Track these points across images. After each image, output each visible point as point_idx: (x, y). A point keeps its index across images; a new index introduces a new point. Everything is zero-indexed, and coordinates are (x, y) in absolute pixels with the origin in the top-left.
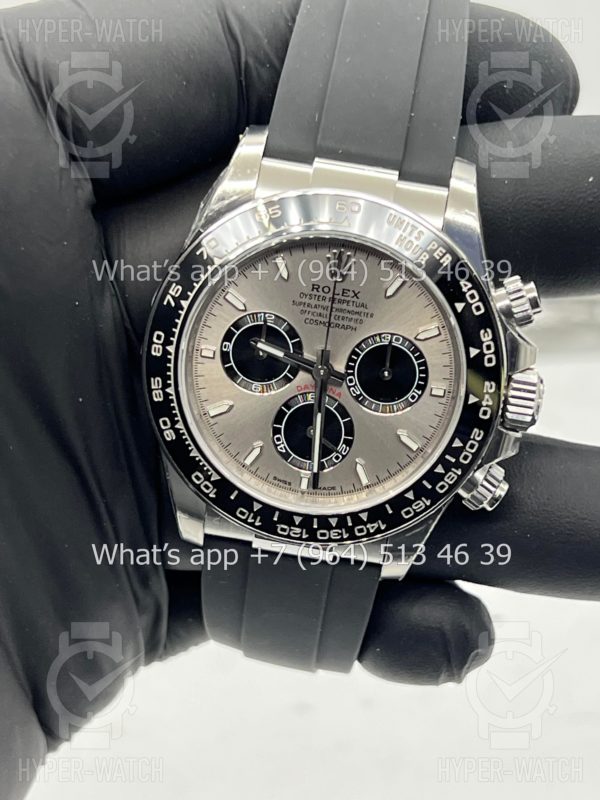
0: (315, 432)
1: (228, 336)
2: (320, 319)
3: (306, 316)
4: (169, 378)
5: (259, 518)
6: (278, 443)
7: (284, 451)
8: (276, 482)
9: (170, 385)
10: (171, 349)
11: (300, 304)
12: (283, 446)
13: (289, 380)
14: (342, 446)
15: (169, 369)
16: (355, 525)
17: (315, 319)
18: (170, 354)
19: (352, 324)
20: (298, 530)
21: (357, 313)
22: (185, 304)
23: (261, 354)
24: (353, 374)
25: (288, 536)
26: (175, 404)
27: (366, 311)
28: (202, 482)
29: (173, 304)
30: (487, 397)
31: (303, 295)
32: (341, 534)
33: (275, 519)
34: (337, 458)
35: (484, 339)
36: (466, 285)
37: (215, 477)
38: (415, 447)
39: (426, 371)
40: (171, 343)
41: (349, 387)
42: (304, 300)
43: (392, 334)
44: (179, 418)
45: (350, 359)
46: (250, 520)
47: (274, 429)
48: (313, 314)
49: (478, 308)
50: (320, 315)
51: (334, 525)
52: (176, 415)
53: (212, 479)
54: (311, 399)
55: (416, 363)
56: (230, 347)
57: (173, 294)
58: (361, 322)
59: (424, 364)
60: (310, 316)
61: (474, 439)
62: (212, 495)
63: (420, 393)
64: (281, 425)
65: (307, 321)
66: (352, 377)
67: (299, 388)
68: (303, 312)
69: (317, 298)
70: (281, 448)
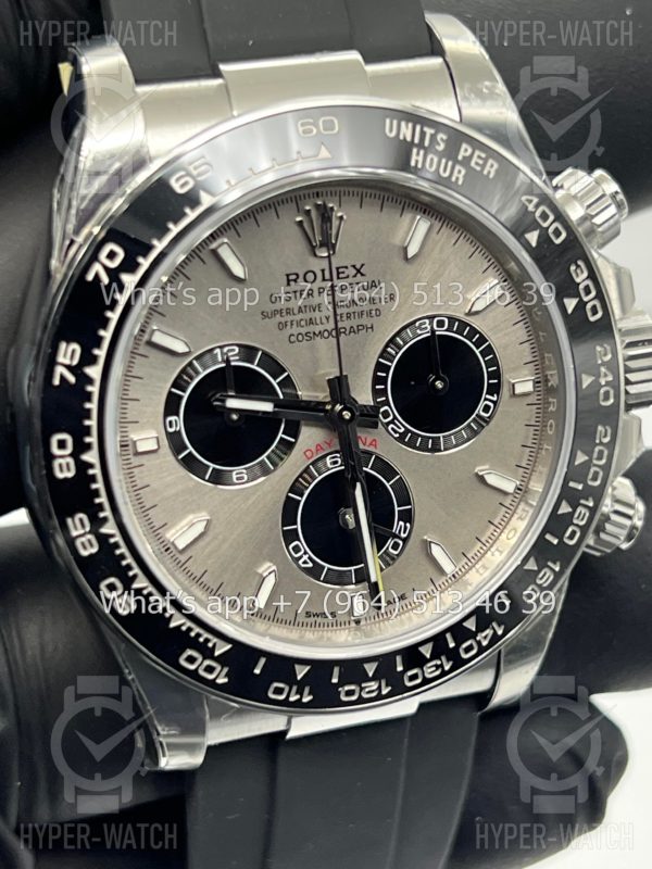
1: (171, 406)
2: (311, 328)
3: (289, 330)
4: (100, 507)
5: (307, 690)
6: (296, 555)
7: (310, 565)
8: (312, 619)
9: (105, 520)
10: (91, 457)
11: (275, 312)
12: (306, 556)
13: (287, 447)
14: (398, 525)
15: (96, 493)
16: (458, 644)
17: (303, 331)
18: (91, 466)
19: (365, 321)
20: (373, 685)
21: (368, 300)
22: (94, 372)
23: (235, 417)
24: (386, 403)
25: (361, 700)
26: (123, 550)
28: (200, 664)
29: (72, 379)
30: (603, 369)
31: (275, 297)
32: (442, 666)
33: (335, 680)
34: (395, 546)
35: (578, 280)
36: (530, 201)
37: (222, 648)
38: (509, 487)
39: (494, 362)
40: (88, 447)
41: (386, 426)
42: (278, 305)
43: (431, 318)
44: (136, 570)
45: (377, 380)
46: (292, 699)
47: (285, 533)
48: (299, 324)
49: (557, 233)
50: (311, 321)
51: (428, 656)
52: (129, 567)
53: (217, 653)
54: (333, 465)
55: (477, 352)
56: (178, 423)
57: (67, 362)
58: (378, 313)
59: (489, 350)
60: (295, 330)
61: (601, 443)
62: (222, 680)
63: (495, 399)
64: (295, 523)
65: (293, 339)
66: (386, 408)
67: (308, 453)
68: (282, 326)
69: (298, 294)
70: (305, 562)
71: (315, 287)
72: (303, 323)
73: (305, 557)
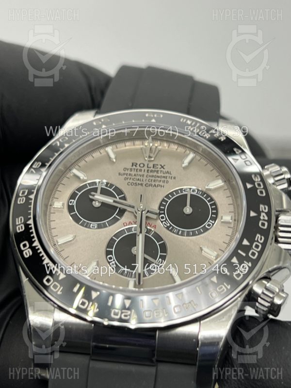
0: (137, 250)
1: (73, 196)
2: (138, 182)
3: (128, 181)
4: (29, 214)
6: (110, 261)
7: (115, 266)
9: (29, 219)
10: (32, 197)
11: (124, 174)
13: (116, 220)
14: (159, 260)
15: (30, 209)
17: (134, 182)
18: (31, 199)
19: (161, 183)
21: (164, 177)
23: (97, 204)
27: (170, 176)
28: (52, 283)
29: (34, 172)
30: (263, 214)
31: (125, 169)
33: (109, 304)
35: (255, 180)
37: (62, 277)
39: (216, 209)
40: (32, 193)
41: (162, 222)
42: (126, 172)
43: (191, 188)
44: (36, 238)
45: (161, 204)
46: (89, 309)
47: (107, 251)
48: (133, 179)
50: (138, 180)
53: (60, 279)
54: (134, 231)
55: (209, 204)
56: (74, 202)
58: (167, 182)
59: (215, 204)
60: (131, 181)
61: (258, 241)
62: (59, 293)
63: (213, 222)
64: (113, 248)
65: (129, 184)
66: (163, 215)
67: (125, 224)
68: (126, 179)
69: (135, 170)
70: (113, 264)
71: (143, 169)
72: (135, 179)
73: (114, 262)
